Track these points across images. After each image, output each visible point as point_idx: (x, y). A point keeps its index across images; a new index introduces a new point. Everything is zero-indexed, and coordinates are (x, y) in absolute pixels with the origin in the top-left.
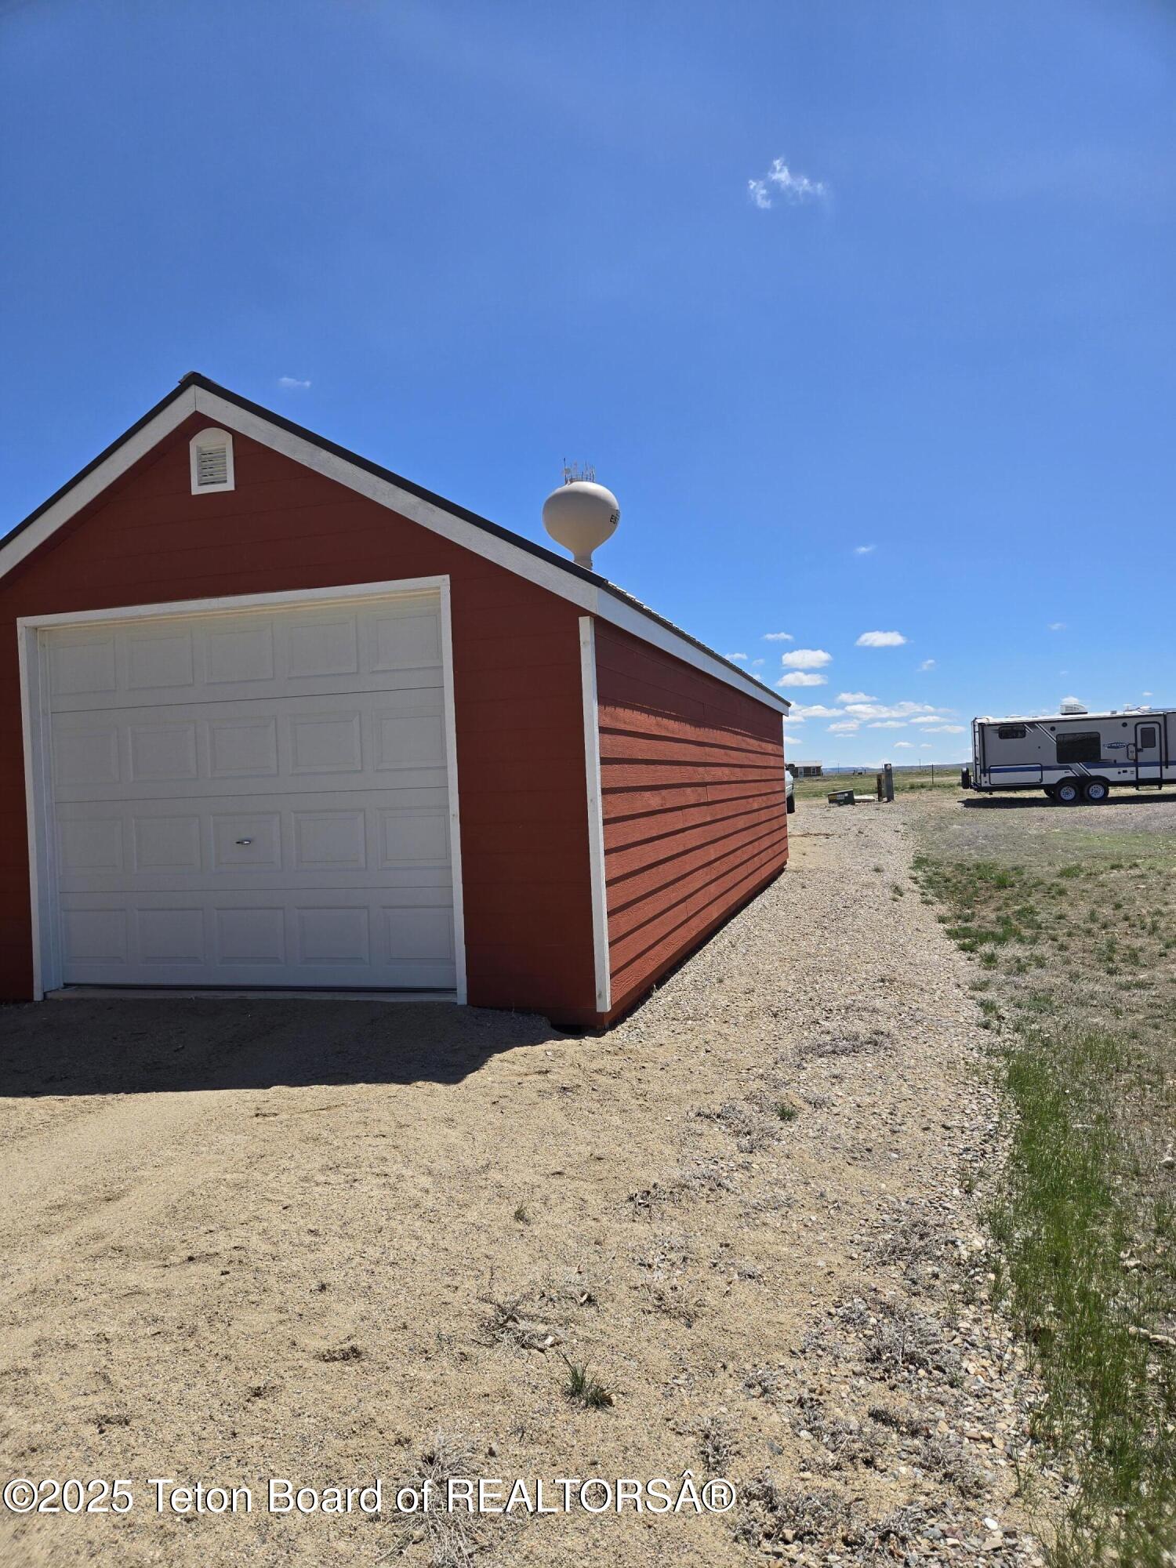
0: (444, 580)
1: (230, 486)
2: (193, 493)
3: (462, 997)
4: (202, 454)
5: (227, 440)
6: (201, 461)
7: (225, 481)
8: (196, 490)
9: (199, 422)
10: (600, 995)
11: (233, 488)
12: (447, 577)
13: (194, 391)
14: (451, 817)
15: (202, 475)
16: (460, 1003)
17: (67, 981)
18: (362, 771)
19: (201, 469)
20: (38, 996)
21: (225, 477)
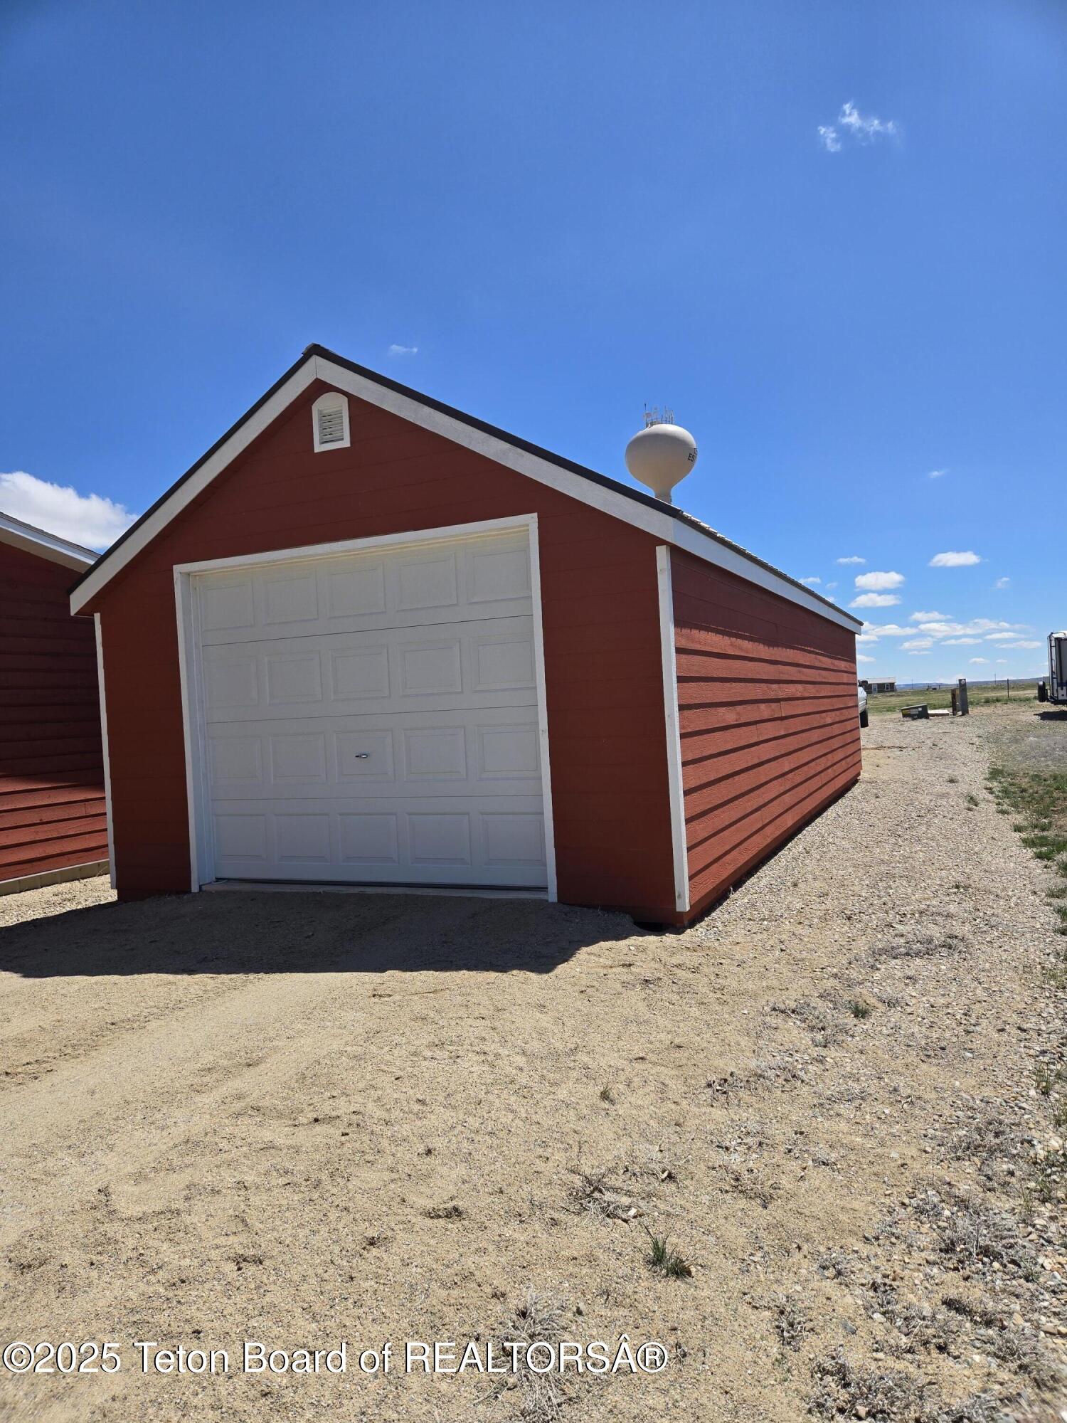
0: (532, 518)
1: (346, 443)
2: (316, 451)
3: (552, 895)
4: (322, 416)
5: (344, 403)
6: (322, 422)
7: (343, 439)
8: (318, 448)
9: (319, 388)
10: (679, 896)
11: (349, 445)
12: (535, 515)
13: (316, 360)
14: (541, 732)
15: (323, 434)
16: (550, 900)
17: (219, 876)
18: (462, 692)
19: (322, 429)
20: (195, 888)
21: (343, 435)
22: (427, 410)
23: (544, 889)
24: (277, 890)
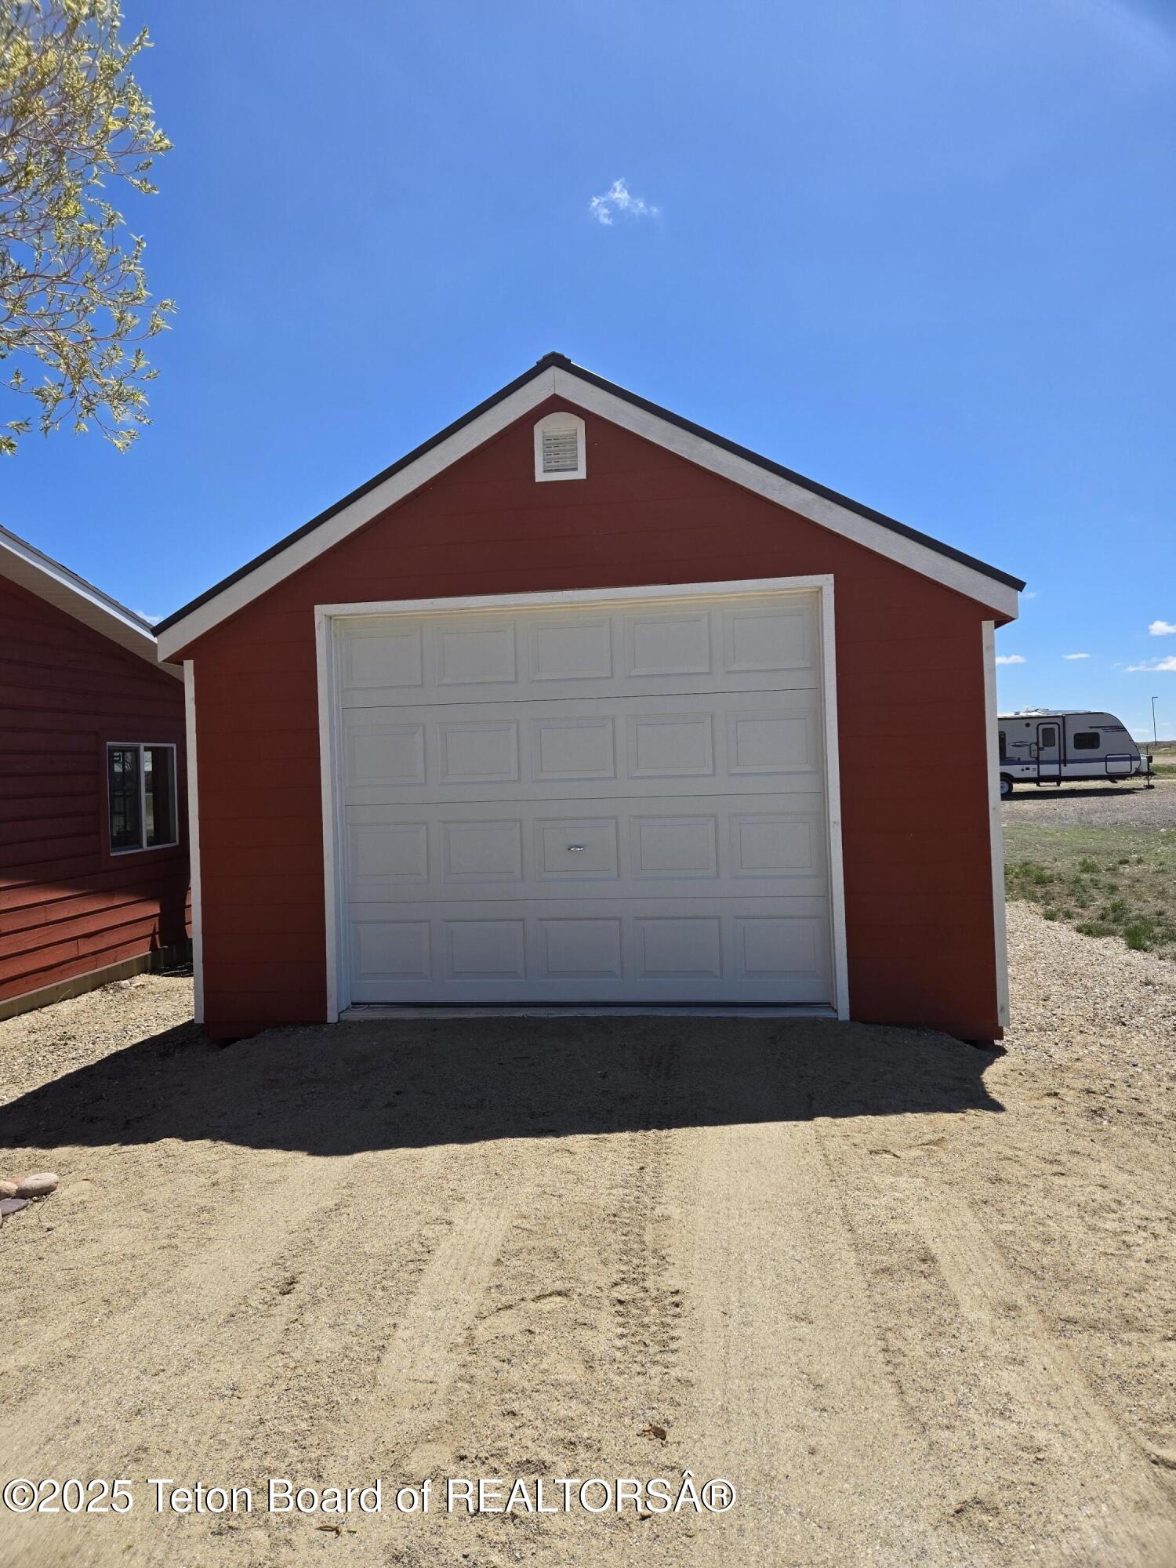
0: (827, 579)
1: (581, 474)
2: (537, 480)
3: (844, 1011)
4: (547, 439)
5: (579, 425)
6: (546, 446)
7: (575, 469)
8: (540, 476)
9: (556, 404)
10: (1002, 1009)
11: (584, 477)
12: (831, 576)
13: (554, 372)
14: (831, 824)
15: (546, 461)
16: (840, 1018)
17: (355, 1000)
18: (713, 775)
19: (546, 454)
20: (332, 1017)
21: (577, 464)
22: (707, 445)
23: (829, 1005)
24: (424, 1016)
